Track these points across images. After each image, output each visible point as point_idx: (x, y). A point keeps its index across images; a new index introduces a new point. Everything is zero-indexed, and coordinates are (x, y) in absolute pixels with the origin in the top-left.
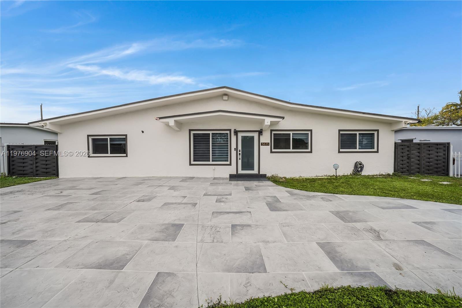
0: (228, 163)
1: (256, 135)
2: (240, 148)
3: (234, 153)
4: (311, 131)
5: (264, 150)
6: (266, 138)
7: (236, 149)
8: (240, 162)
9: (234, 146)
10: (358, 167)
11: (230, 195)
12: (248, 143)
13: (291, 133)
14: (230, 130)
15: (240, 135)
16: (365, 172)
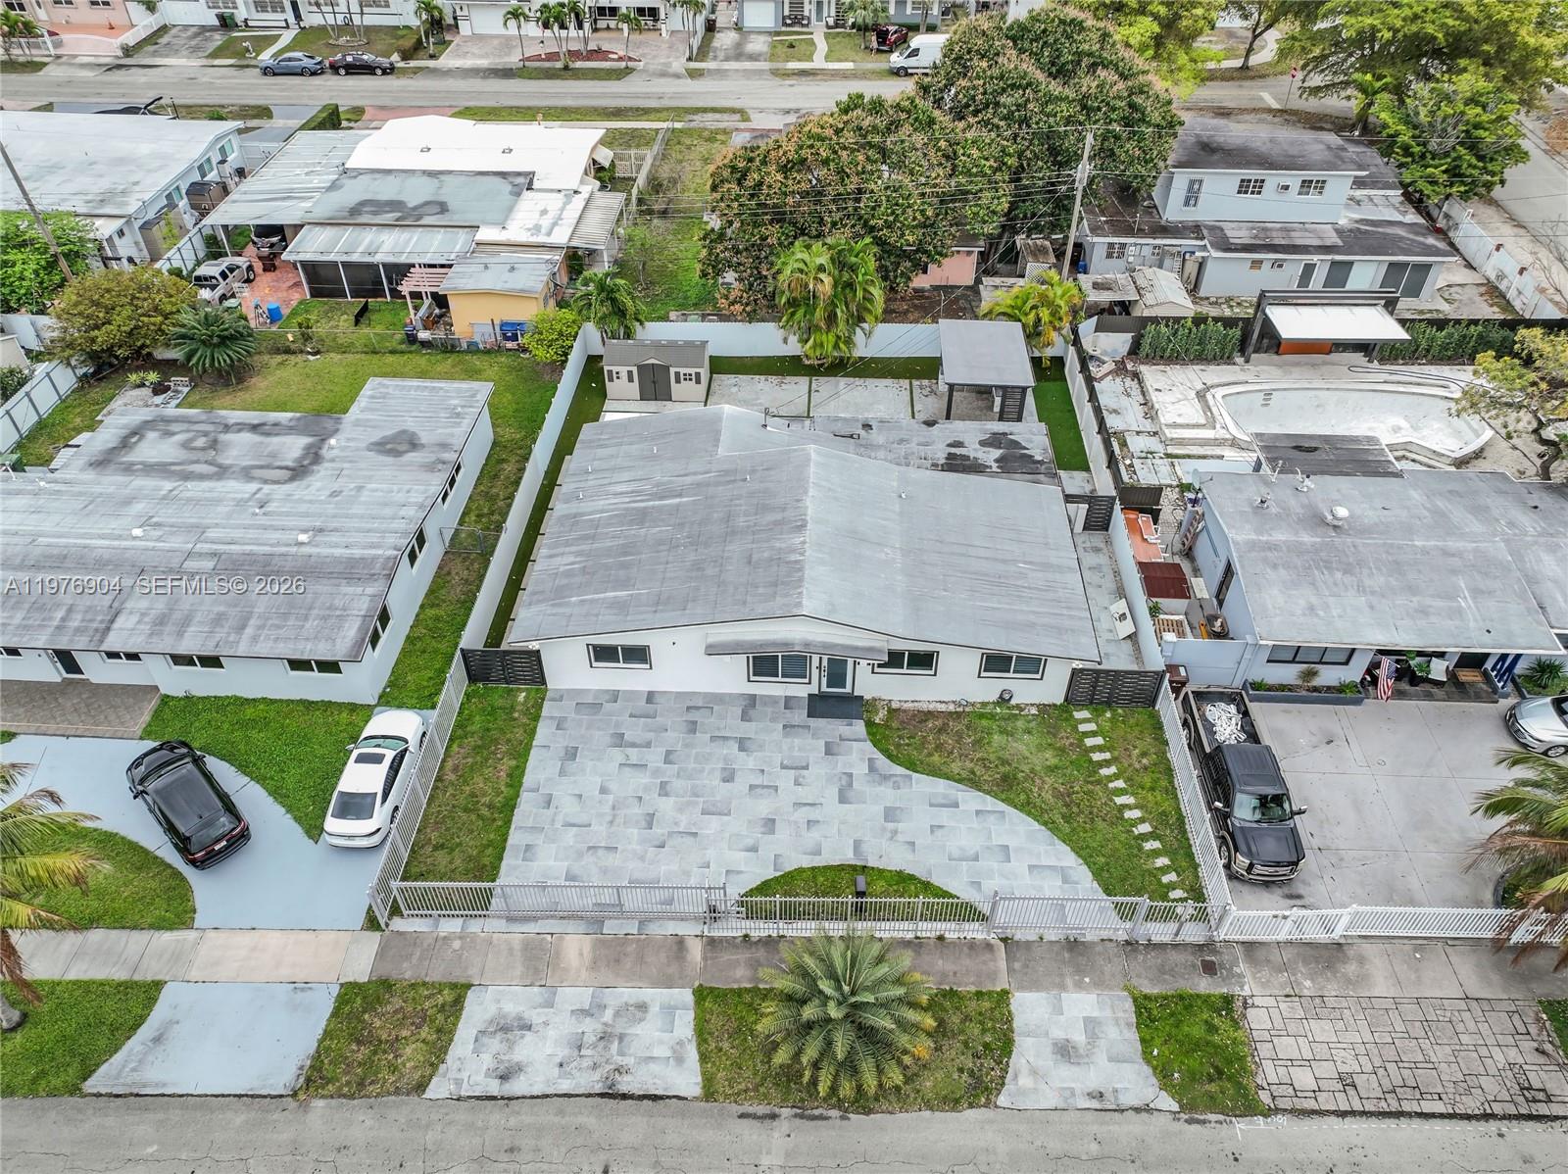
0: (806, 681)
2: (825, 669)
3: (815, 673)
4: (938, 652)
7: (819, 670)
8: (824, 678)
9: (815, 667)
10: (1005, 696)
11: (807, 767)
13: (907, 653)
16: (1014, 702)
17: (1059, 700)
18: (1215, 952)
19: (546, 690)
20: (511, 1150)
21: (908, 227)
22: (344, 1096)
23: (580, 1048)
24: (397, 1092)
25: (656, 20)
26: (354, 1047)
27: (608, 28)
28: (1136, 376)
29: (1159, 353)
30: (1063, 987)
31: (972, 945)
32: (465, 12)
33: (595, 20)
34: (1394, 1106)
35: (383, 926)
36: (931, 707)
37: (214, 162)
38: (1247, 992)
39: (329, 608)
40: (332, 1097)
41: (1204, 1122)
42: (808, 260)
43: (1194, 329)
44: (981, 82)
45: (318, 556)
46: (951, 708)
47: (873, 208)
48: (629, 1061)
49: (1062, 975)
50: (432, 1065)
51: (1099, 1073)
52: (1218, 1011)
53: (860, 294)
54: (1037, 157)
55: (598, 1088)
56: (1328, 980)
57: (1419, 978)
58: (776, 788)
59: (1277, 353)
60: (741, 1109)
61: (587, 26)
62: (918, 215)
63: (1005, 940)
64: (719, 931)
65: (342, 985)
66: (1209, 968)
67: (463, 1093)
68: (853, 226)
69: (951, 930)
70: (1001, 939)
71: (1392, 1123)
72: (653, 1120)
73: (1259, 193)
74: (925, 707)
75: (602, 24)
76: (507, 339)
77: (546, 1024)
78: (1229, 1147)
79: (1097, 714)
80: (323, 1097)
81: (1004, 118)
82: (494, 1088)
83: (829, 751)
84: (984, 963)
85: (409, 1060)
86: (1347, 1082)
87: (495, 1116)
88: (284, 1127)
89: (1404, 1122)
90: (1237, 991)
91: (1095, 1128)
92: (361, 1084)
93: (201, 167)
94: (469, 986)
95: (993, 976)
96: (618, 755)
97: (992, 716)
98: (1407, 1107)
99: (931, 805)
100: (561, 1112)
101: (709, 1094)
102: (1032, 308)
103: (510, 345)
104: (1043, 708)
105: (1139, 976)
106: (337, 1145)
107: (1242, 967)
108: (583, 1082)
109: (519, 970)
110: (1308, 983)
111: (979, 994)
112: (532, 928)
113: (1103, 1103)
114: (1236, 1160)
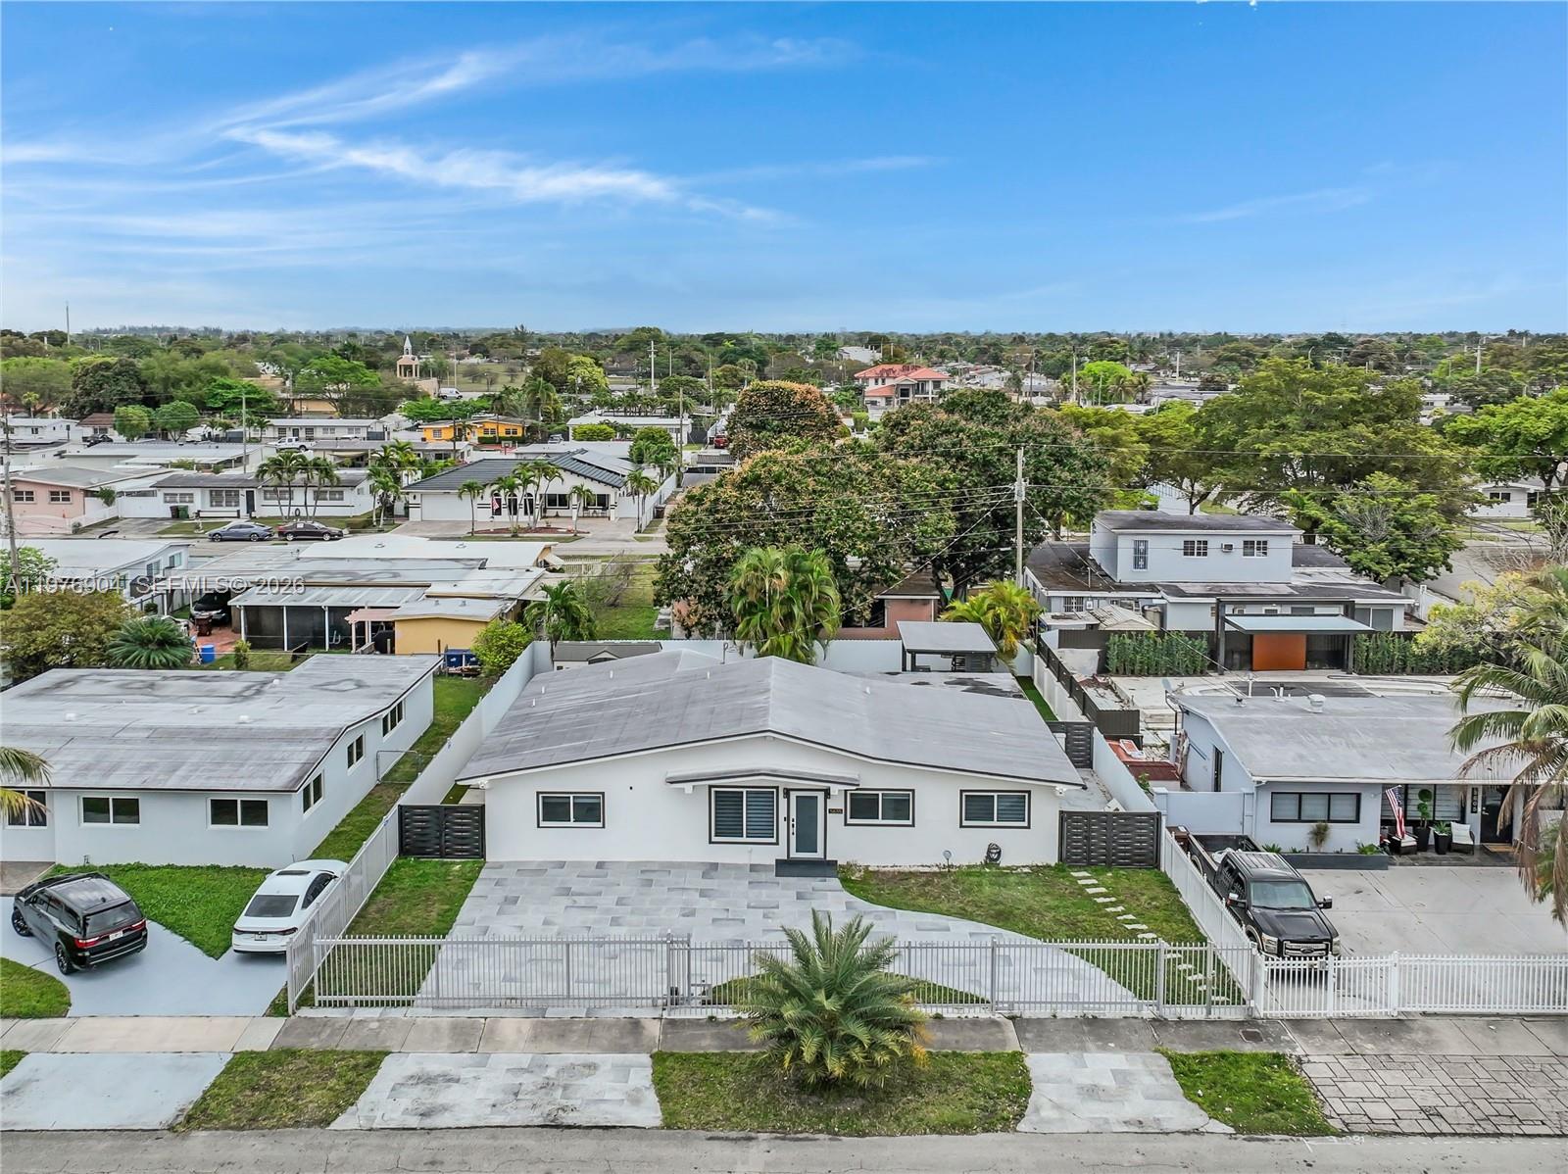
0: (774, 840)
1: (821, 796)
2: (793, 815)
3: (783, 825)
4: (913, 791)
5: (835, 821)
6: (837, 802)
7: (787, 819)
8: (793, 839)
9: (783, 814)
10: (993, 854)
11: (778, 907)
12: (807, 806)
13: (880, 793)
14: (777, 788)
15: (793, 795)
16: (1003, 863)
17: (1053, 861)
18: (1258, 1026)
19: (485, 862)
20: (433, 1163)
21: (859, 537)
22: (232, 1128)
23: (516, 1094)
24: (297, 1124)
25: (605, 508)
26: (248, 1093)
27: (557, 516)
28: (1108, 686)
29: (1128, 668)
30: (1084, 1049)
31: (976, 1023)
32: (418, 501)
33: (545, 510)
34: (1491, 1129)
35: (290, 1012)
36: (912, 870)
37: (162, 567)
38: (1299, 1052)
39: (267, 759)
40: (217, 1129)
41: (1267, 1140)
42: (762, 556)
43: (1159, 640)
44: (918, 433)
45: (259, 729)
46: (936, 869)
47: (825, 521)
48: (577, 1103)
49: (1082, 1042)
50: (339, 1106)
51: (1136, 1106)
52: (1270, 1066)
53: (815, 594)
54: (976, 485)
55: (539, 1121)
56: (1392, 1044)
57: (1497, 1042)
58: (743, 921)
59: (1252, 670)
60: (709, 1134)
61: (537, 511)
62: (868, 527)
63: (1012, 1018)
64: (679, 1014)
65: (235, 1053)
66: (1254, 1037)
67: (374, 1126)
68: (806, 540)
69: (950, 1012)
70: (1009, 1018)
71: (1492, 1141)
72: (604, 1142)
73: (1205, 554)
74: (907, 870)
75: (551, 512)
76: (451, 664)
77: (476, 1078)
78: (1301, 1157)
79: (1096, 873)
80: (206, 1129)
81: (942, 455)
82: (414, 1122)
83: (800, 896)
84: (991, 1034)
85: (311, 1102)
86: (1430, 1113)
87: (414, 1141)
88: (158, 1152)
89: (1504, 1141)
90: (1288, 1051)
91: (1136, 1145)
92: (254, 1119)
93: (149, 567)
94: (387, 1053)
95: (1004, 1042)
96: (565, 901)
97: (981, 874)
98: (1504, 1129)
99: (918, 930)
100: (494, 1137)
101: (670, 1123)
102: (989, 609)
103: (452, 670)
104: (1037, 870)
105: (1172, 1042)
106: (221, 1161)
107: (1290, 1036)
108: (519, 1117)
109: (446, 1041)
110: (1370, 1046)
111: (987, 1056)
112: (463, 1014)
113: (1141, 1129)
114: (1310, 1165)
